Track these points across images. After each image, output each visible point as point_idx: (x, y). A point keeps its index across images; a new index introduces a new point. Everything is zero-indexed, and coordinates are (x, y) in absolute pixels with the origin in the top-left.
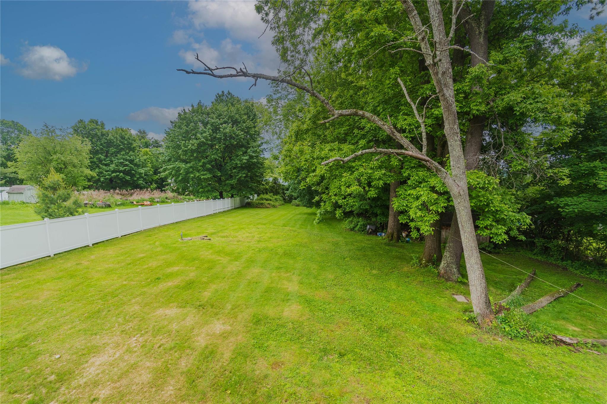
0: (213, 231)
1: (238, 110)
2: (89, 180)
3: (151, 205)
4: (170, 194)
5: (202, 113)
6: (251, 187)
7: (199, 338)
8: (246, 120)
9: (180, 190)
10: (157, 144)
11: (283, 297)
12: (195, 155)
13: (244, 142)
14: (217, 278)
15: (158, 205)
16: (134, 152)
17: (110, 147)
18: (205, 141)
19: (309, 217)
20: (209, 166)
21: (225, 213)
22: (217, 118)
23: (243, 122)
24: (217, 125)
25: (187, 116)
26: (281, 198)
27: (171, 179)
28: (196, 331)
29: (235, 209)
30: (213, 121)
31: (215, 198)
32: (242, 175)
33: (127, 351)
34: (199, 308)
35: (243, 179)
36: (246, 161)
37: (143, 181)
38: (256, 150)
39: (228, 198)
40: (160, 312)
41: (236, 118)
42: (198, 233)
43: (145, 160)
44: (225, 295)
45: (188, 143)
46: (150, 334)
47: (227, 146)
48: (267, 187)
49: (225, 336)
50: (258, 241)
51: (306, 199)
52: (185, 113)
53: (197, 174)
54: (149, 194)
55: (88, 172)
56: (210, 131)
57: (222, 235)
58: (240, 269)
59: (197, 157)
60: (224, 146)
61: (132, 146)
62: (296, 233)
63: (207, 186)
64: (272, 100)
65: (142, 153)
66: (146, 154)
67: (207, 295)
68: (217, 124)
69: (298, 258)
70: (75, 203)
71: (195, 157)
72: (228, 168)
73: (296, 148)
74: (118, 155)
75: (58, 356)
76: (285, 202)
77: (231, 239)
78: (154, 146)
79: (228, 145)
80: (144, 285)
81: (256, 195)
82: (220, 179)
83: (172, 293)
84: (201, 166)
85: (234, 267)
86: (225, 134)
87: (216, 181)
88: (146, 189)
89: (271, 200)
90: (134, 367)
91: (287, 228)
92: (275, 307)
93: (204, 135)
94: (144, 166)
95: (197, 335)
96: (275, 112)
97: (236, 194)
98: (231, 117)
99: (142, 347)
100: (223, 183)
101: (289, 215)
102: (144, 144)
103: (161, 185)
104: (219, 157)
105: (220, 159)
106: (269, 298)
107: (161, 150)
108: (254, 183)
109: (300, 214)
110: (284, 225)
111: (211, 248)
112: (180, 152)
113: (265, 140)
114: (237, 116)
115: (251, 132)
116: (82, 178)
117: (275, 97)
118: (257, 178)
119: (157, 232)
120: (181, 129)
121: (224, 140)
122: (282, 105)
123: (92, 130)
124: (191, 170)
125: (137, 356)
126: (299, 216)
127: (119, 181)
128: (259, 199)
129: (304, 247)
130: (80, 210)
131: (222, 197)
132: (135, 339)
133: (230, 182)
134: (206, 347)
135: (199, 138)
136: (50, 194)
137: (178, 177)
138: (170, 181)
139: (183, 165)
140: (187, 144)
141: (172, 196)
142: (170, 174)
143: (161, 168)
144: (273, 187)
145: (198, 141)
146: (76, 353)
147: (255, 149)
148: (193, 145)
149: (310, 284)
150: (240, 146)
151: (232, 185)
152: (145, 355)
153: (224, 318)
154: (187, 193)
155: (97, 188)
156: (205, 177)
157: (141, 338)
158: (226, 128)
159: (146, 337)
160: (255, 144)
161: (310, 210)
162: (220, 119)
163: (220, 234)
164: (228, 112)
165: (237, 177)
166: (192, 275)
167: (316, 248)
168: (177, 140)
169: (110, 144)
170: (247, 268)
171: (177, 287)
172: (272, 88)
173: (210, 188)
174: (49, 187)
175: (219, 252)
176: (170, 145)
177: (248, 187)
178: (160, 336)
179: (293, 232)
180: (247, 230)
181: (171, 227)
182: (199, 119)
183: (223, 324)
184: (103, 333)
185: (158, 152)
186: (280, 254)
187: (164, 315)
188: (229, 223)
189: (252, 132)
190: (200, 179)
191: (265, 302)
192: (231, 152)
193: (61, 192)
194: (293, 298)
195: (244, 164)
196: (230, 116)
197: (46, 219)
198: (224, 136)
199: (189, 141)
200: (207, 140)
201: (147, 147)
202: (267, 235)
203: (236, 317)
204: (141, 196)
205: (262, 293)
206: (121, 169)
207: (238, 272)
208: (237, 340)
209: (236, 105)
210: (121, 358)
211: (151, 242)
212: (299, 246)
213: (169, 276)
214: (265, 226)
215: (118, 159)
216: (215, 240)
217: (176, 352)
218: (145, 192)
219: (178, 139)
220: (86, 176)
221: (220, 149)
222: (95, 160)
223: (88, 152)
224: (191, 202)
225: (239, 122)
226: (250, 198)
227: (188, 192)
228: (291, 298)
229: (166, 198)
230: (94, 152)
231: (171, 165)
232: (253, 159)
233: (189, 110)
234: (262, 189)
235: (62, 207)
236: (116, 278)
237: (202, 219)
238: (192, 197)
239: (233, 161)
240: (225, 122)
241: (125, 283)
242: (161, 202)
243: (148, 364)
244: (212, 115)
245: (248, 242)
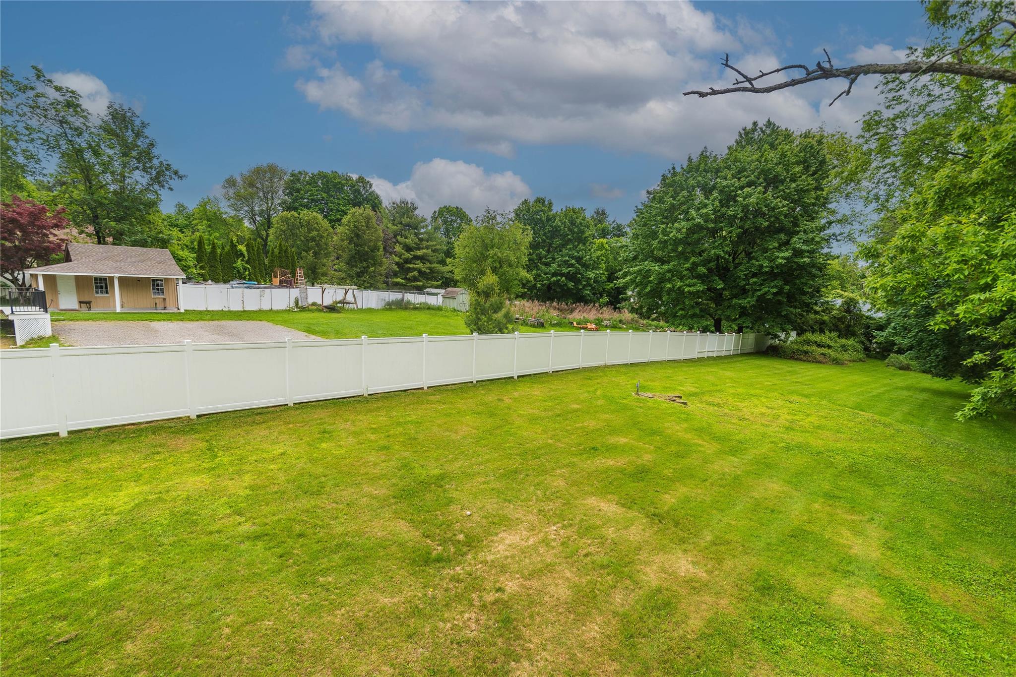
0: (693, 390)
1: (783, 155)
2: (524, 286)
3: (597, 330)
4: (627, 315)
5: (705, 171)
6: (786, 316)
7: (648, 569)
8: (798, 175)
9: (644, 310)
10: (619, 232)
11: (834, 561)
12: (680, 249)
13: (787, 223)
14: (692, 476)
15: (608, 331)
16: (584, 244)
17: (554, 238)
18: (702, 222)
19: (935, 399)
20: (702, 270)
21: (721, 361)
22: (734, 176)
23: (791, 181)
24: (733, 191)
25: (677, 178)
26: (859, 346)
27: (633, 291)
28: (643, 556)
29: (743, 354)
30: (725, 183)
31: (705, 330)
32: (770, 289)
33: (543, 541)
34: (653, 519)
35: (770, 297)
36: (783, 261)
37: (590, 291)
38: (813, 239)
39: (730, 332)
40: (592, 501)
41: (777, 172)
42: (666, 389)
43: (598, 258)
44: (702, 512)
45: (671, 228)
46: (575, 529)
47: (745, 232)
48: (826, 318)
49: (694, 586)
50: (787, 429)
51: (937, 356)
52: (674, 174)
53: (679, 284)
54: (595, 312)
55: (524, 274)
56: (717, 203)
57: (711, 400)
58: (739, 473)
59: (682, 253)
60: (739, 230)
61: (584, 236)
62: (889, 432)
63: (693, 307)
64: (878, 123)
65: (595, 247)
66: (601, 247)
67: (669, 500)
68: (733, 188)
69: (887, 488)
70: (507, 316)
71: (680, 252)
72: (741, 275)
73: (937, 231)
74: (564, 250)
75: (468, 513)
76: (868, 356)
77: (726, 411)
78: (614, 235)
79: (747, 229)
80: (574, 453)
81: (794, 334)
82: (721, 294)
83: (613, 477)
84: (688, 269)
85: (728, 465)
86: (745, 209)
87: (711, 299)
88: (592, 304)
89: (829, 347)
90: (549, 568)
91: (867, 415)
92: (812, 575)
93: (704, 211)
94: (595, 267)
95: (644, 562)
96: (884, 150)
97: (747, 327)
98: (764, 172)
99: (563, 544)
100: (726, 303)
101: (873, 386)
102: (601, 232)
103: (615, 299)
104: (727, 252)
105: (727, 256)
106: (800, 551)
107: (624, 241)
108: (795, 307)
109: (908, 388)
110: (858, 407)
111: (686, 420)
112: (655, 243)
113: (839, 217)
114: (779, 169)
115: (806, 200)
116: (517, 282)
117: (888, 114)
118: (804, 298)
119: (601, 374)
120: (663, 203)
121: (741, 218)
122: (904, 130)
123: (537, 212)
124: (669, 275)
125: (555, 555)
126: (905, 393)
127: (558, 290)
128: (800, 343)
129: (911, 467)
130: (510, 327)
131: (718, 329)
132: (555, 528)
133: (740, 302)
134: (659, 591)
135: (693, 219)
136: (482, 300)
137: (645, 288)
138: (629, 293)
139: (656, 267)
140: (668, 230)
141: (630, 319)
142: (633, 281)
143: (620, 270)
144: (841, 319)
145: (690, 223)
146: (487, 518)
147: (811, 236)
148: (679, 230)
149: (918, 558)
150: (774, 230)
151: (744, 308)
152: (566, 558)
153: (695, 552)
154: (654, 316)
155: (531, 298)
156: (692, 289)
157: (562, 531)
158: (749, 195)
159: (569, 531)
160: (811, 225)
161: (940, 384)
162: (739, 179)
163: (706, 398)
164: (760, 162)
165: (758, 293)
166: (647, 458)
167: (947, 477)
168: (652, 223)
169: (555, 232)
170: (754, 475)
171: (621, 472)
172: (884, 95)
173: (697, 311)
174: (483, 292)
175: (700, 431)
176: (639, 232)
177: (779, 315)
178: (588, 539)
179: (881, 427)
180: (763, 400)
181: (623, 370)
182: (699, 182)
183: (693, 563)
184: (518, 504)
185: (619, 245)
186: (840, 468)
187: (598, 509)
188: (727, 381)
189: (809, 199)
190: (683, 292)
191: (789, 557)
192: (752, 243)
193: (494, 299)
194: (862, 573)
195: (777, 267)
196: (762, 170)
197: (475, 334)
198: (743, 211)
199: (673, 225)
200: (706, 221)
201: (604, 237)
202: (810, 419)
203: (720, 561)
204: (584, 314)
205: (784, 535)
206: (565, 270)
207: (735, 479)
208: (718, 605)
209: (780, 147)
210: (535, 547)
211: (591, 389)
212: (896, 463)
213: (611, 449)
214: (806, 401)
215: (562, 256)
216: (695, 406)
217: (609, 574)
218: (591, 309)
219: (655, 221)
220: (521, 280)
221: (731, 237)
222: (534, 257)
223: (528, 244)
224: (658, 333)
225: (782, 182)
226: (778, 337)
227: (656, 315)
228: (857, 572)
229: (620, 321)
230: (534, 246)
231: (636, 265)
232: (802, 258)
233: (682, 168)
234: (811, 322)
235: (492, 319)
236: (540, 431)
237: (676, 364)
238: (662, 323)
239: (754, 261)
240: (749, 185)
241: (550, 441)
242: (612, 327)
243: (568, 575)
244: (726, 172)
245: (762, 425)
